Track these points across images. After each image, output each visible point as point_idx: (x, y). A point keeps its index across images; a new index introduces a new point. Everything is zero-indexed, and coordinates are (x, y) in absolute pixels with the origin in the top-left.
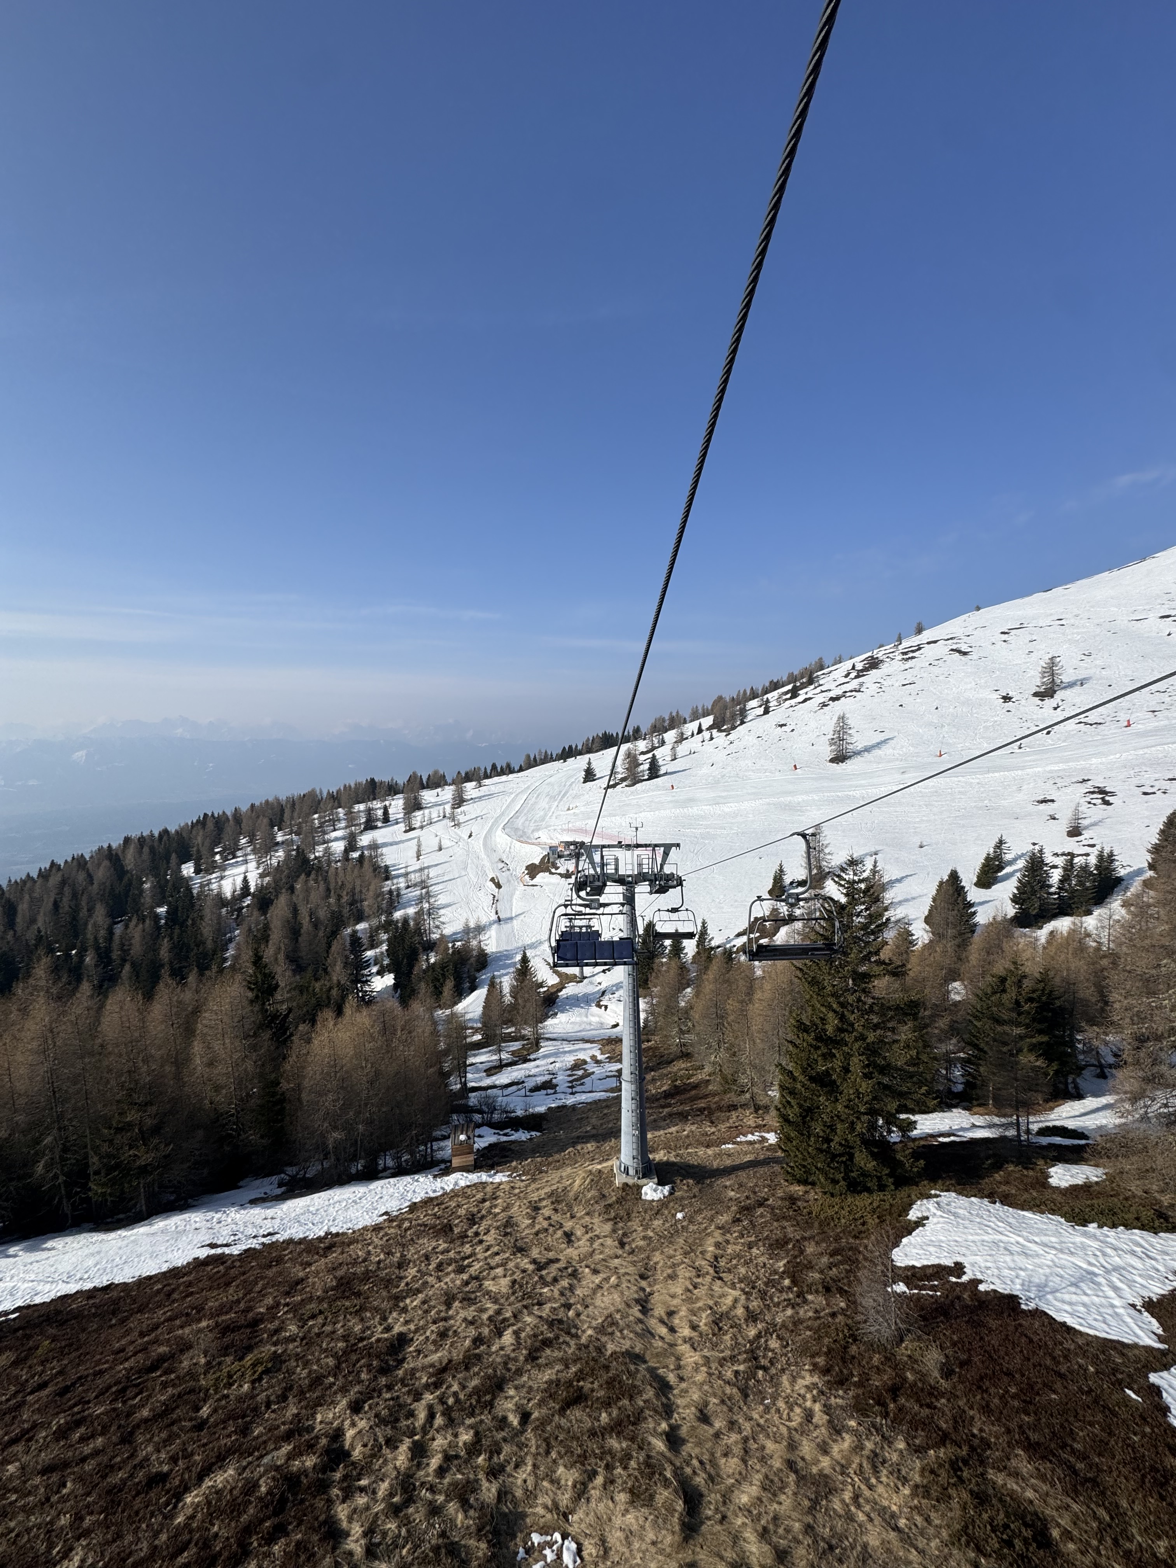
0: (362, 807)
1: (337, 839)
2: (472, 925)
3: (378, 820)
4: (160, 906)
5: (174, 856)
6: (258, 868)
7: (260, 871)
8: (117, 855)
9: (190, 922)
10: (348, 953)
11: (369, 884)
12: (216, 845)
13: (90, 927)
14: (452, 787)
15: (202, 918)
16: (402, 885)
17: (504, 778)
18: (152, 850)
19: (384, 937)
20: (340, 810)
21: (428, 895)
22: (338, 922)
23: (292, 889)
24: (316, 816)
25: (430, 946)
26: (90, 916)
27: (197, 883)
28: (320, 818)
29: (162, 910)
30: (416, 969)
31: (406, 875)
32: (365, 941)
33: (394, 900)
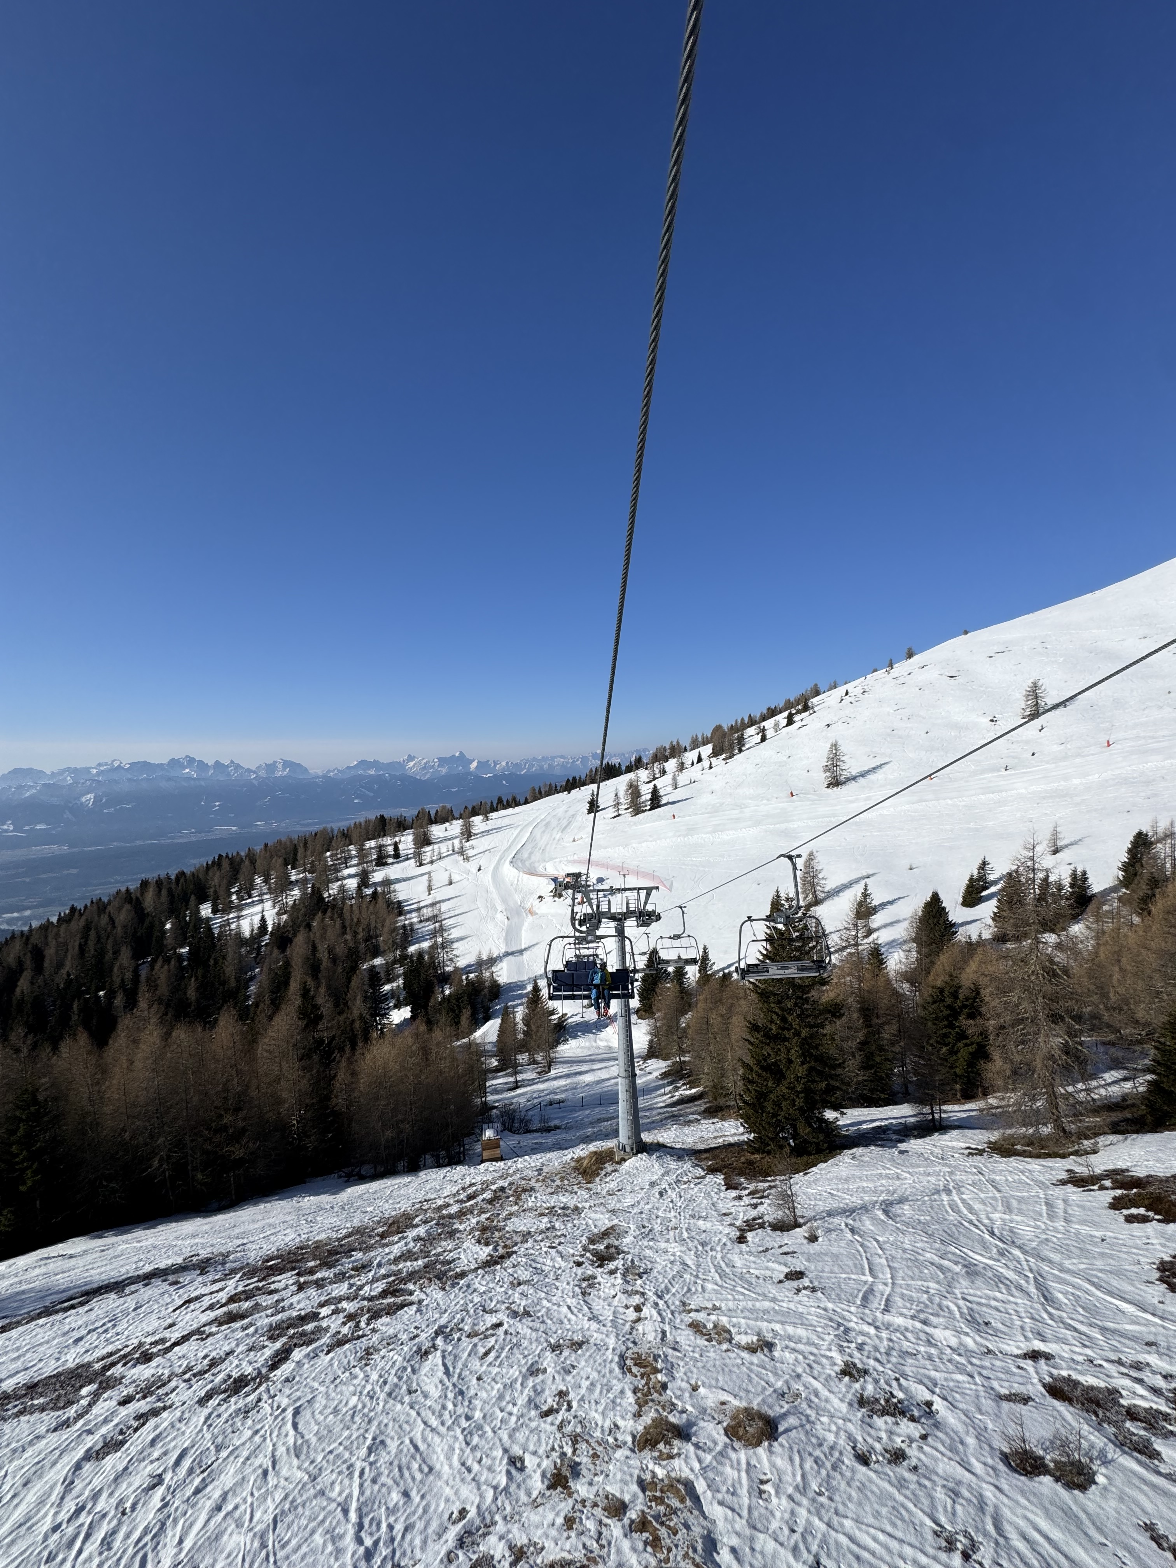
0: (372, 843)
1: (350, 876)
2: (485, 957)
3: (389, 856)
4: (183, 947)
5: (193, 897)
6: (274, 907)
7: (276, 910)
8: (137, 898)
9: (212, 962)
10: (366, 987)
11: (385, 920)
12: (231, 884)
13: (116, 969)
14: (460, 822)
15: (224, 958)
16: (415, 920)
17: (510, 811)
18: (170, 891)
19: (401, 971)
20: (352, 847)
21: (442, 930)
22: (354, 958)
23: (309, 926)
24: (328, 854)
25: (445, 979)
26: (115, 959)
27: (217, 921)
28: (331, 856)
29: (184, 950)
30: (432, 1000)
31: (419, 909)
32: (382, 975)
33: (408, 935)
